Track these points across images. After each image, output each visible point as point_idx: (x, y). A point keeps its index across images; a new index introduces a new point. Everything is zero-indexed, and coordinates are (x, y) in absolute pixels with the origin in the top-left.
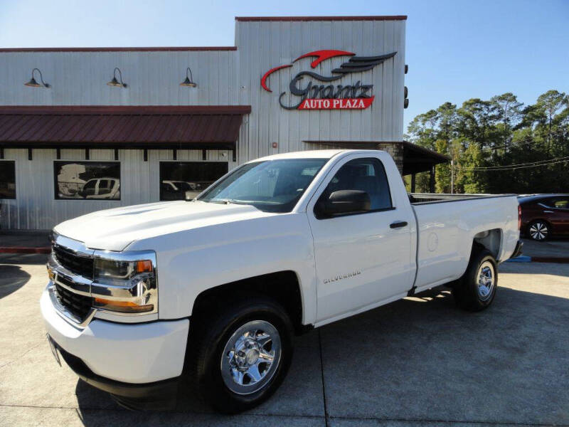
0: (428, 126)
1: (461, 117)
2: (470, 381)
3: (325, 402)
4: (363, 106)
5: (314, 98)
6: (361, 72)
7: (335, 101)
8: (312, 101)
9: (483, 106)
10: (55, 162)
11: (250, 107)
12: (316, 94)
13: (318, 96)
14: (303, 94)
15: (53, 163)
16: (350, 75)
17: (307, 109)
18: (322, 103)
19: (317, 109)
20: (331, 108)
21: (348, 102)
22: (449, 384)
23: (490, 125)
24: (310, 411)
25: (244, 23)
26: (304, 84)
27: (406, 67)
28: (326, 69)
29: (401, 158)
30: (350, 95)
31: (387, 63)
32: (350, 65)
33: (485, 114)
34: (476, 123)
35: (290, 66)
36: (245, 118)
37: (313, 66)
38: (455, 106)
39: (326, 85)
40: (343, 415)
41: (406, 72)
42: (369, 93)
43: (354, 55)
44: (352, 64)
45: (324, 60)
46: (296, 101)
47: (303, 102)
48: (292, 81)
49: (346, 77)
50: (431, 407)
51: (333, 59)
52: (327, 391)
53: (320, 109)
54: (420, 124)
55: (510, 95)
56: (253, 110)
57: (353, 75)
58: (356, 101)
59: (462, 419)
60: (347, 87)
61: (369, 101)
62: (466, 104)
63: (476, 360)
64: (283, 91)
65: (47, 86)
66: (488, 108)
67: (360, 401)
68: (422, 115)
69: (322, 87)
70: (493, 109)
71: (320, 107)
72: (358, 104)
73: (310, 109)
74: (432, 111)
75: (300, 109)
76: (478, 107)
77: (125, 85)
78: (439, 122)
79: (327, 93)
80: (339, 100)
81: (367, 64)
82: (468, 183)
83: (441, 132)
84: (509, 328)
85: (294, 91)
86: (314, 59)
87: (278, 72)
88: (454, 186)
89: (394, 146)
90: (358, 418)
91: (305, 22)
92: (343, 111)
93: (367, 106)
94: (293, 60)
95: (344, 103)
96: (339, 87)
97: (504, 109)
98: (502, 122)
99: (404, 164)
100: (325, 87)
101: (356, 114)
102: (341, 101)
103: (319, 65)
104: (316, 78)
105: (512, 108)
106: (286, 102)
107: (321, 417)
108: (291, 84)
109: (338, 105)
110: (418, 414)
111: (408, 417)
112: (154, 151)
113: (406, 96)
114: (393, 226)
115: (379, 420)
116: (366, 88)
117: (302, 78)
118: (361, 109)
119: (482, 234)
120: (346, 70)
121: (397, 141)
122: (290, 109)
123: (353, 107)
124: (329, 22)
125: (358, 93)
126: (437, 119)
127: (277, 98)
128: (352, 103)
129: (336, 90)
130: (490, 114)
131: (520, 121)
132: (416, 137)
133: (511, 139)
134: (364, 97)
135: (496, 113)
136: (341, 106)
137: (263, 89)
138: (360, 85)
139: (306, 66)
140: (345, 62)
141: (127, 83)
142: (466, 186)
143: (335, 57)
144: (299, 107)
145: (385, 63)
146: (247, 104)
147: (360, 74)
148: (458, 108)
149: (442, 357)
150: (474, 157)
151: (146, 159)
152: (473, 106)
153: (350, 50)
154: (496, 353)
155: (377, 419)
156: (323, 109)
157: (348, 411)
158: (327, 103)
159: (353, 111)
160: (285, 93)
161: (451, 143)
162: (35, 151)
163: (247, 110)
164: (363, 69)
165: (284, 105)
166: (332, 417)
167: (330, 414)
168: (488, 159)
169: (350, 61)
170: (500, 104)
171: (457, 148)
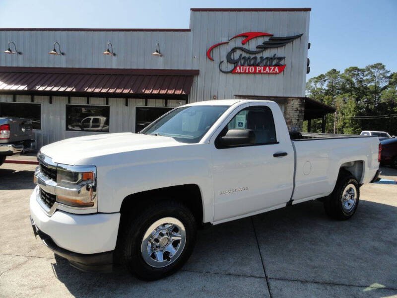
0: (319, 86)
1: (343, 80)
2: (361, 261)
3: (264, 269)
4: (278, 72)
5: (243, 66)
6: (277, 47)
7: (258, 68)
8: (241, 67)
9: (360, 72)
10: (66, 105)
11: (198, 71)
12: (244, 63)
13: (246, 64)
14: (235, 63)
15: (65, 106)
16: (269, 50)
17: (238, 73)
18: (249, 69)
19: (245, 73)
20: (255, 73)
21: (267, 68)
22: (346, 262)
23: (364, 86)
24: (255, 274)
25: (196, 12)
26: (236, 55)
27: (309, 44)
28: (252, 45)
29: (303, 109)
30: (268, 63)
31: (296, 42)
32: (269, 43)
33: (361, 78)
34: (354, 84)
35: (228, 43)
36: (195, 79)
37: (243, 43)
38: (339, 72)
39: (252, 56)
40: (277, 277)
41: (309, 48)
42: (282, 63)
43: (273, 35)
44: (271, 42)
45: (251, 39)
46: (230, 67)
47: (235, 68)
48: (228, 53)
49: (266, 51)
50: (336, 276)
51: (257, 38)
52: (265, 262)
53: (247, 73)
54: (313, 84)
55: (380, 64)
56: (201, 73)
57: (271, 49)
58: (273, 68)
59: (357, 285)
60: (267, 58)
61: (282, 68)
62: (347, 70)
63: (363, 248)
64: (221, 61)
65: (63, 54)
66: (363, 74)
67: (287, 269)
68: (315, 78)
69: (249, 58)
70: (367, 75)
71: (247, 71)
72: (274, 70)
73: (240, 73)
74: (322, 75)
75: (233, 73)
76: (356, 73)
77: (114, 55)
78: (326, 83)
79: (252, 62)
80: (261, 67)
81: (282, 42)
82: (347, 127)
83: (328, 90)
84: (384, 228)
85: (230, 60)
86: (244, 39)
87: (219, 47)
88: (336, 129)
89: (299, 100)
90: (287, 280)
91: (239, 12)
92: (263, 75)
93: (280, 72)
94: (230, 38)
95: (264, 69)
96: (261, 58)
97: (375, 75)
98: (373, 84)
99: (305, 113)
100: (251, 58)
101: (273, 77)
102: (262, 68)
103: (247, 43)
104: (245, 52)
105: (381, 74)
106: (224, 68)
107: (263, 277)
108: (227, 55)
109: (260, 71)
110: (328, 280)
111: (321, 281)
112: (133, 99)
113: (308, 65)
114: (276, 155)
115: (302, 282)
116: (280, 59)
117: (236, 51)
118: (276, 73)
119: (349, 163)
120: (266, 46)
121: (300, 96)
122: (226, 72)
123: (271, 72)
124: (256, 12)
125: (275, 62)
126: (325, 81)
127: (217, 66)
128: (270, 69)
129: (259, 60)
130: (364, 78)
131: (387, 84)
132: (309, 94)
133: (380, 97)
134: (279, 64)
135: (369, 77)
136: (262, 72)
137: (208, 58)
138: (276, 57)
139: (238, 43)
140: (266, 40)
141: (116, 53)
142: (344, 129)
143: (259, 36)
144: (233, 72)
145: (294, 41)
146: (197, 69)
147: (276, 49)
148: (341, 73)
149: (339, 245)
150: (352, 109)
151: (127, 105)
152: (353, 72)
153: (270, 32)
154: (376, 244)
155: (300, 281)
156: (249, 73)
157: (280, 275)
158: (252, 69)
159: (270, 76)
160: (223, 62)
161: (335, 98)
162: (54, 98)
163: (197, 73)
164: (278, 45)
165: (223, 70)
166: (270, 278)
167: (269, 276)
168: (362, 111)
169: (269, 40)
170: (373, 71)
171: (340, 102)
